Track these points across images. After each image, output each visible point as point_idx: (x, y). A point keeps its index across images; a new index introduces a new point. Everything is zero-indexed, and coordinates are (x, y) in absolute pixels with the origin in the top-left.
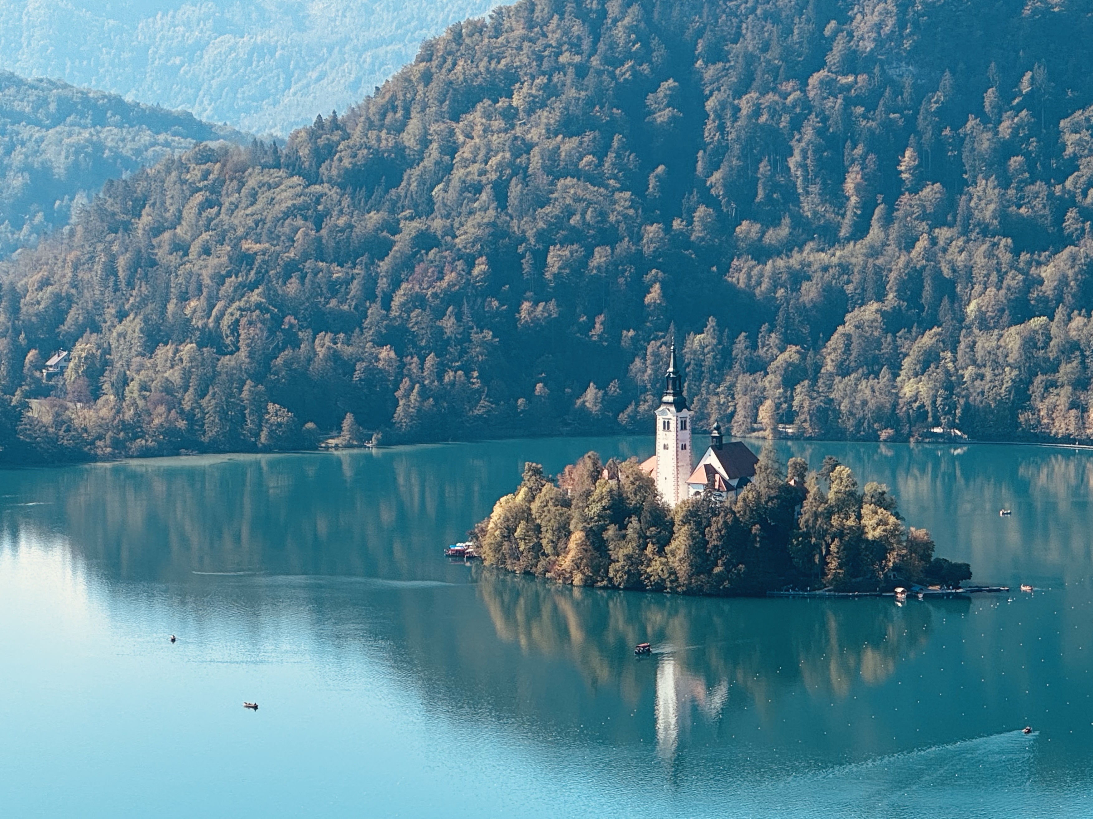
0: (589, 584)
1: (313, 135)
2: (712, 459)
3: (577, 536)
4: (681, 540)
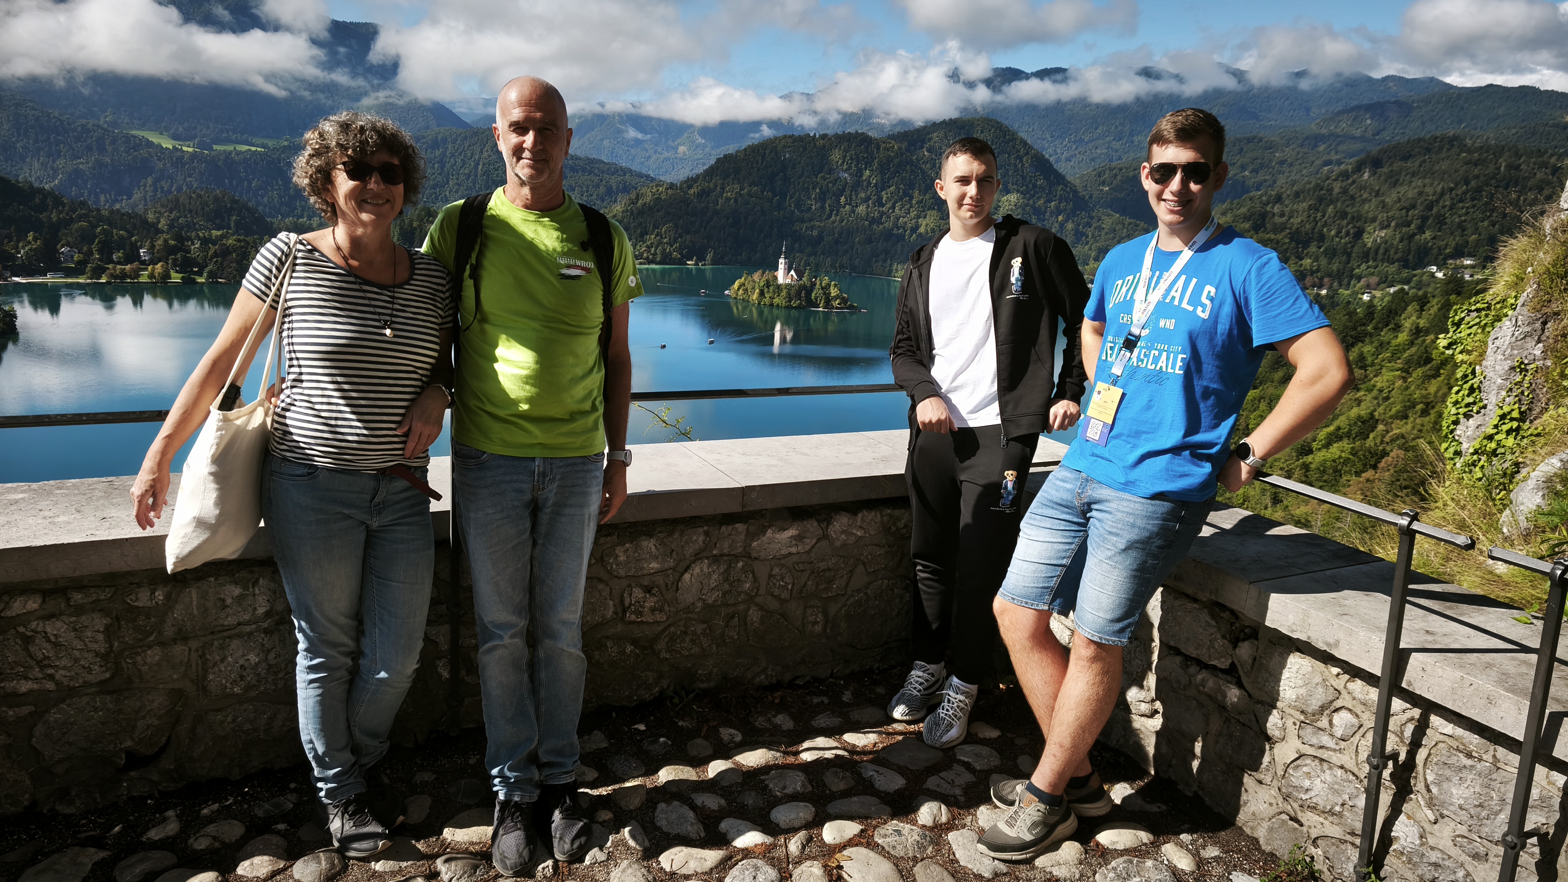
2: (792, 272)
4: (784, 293)
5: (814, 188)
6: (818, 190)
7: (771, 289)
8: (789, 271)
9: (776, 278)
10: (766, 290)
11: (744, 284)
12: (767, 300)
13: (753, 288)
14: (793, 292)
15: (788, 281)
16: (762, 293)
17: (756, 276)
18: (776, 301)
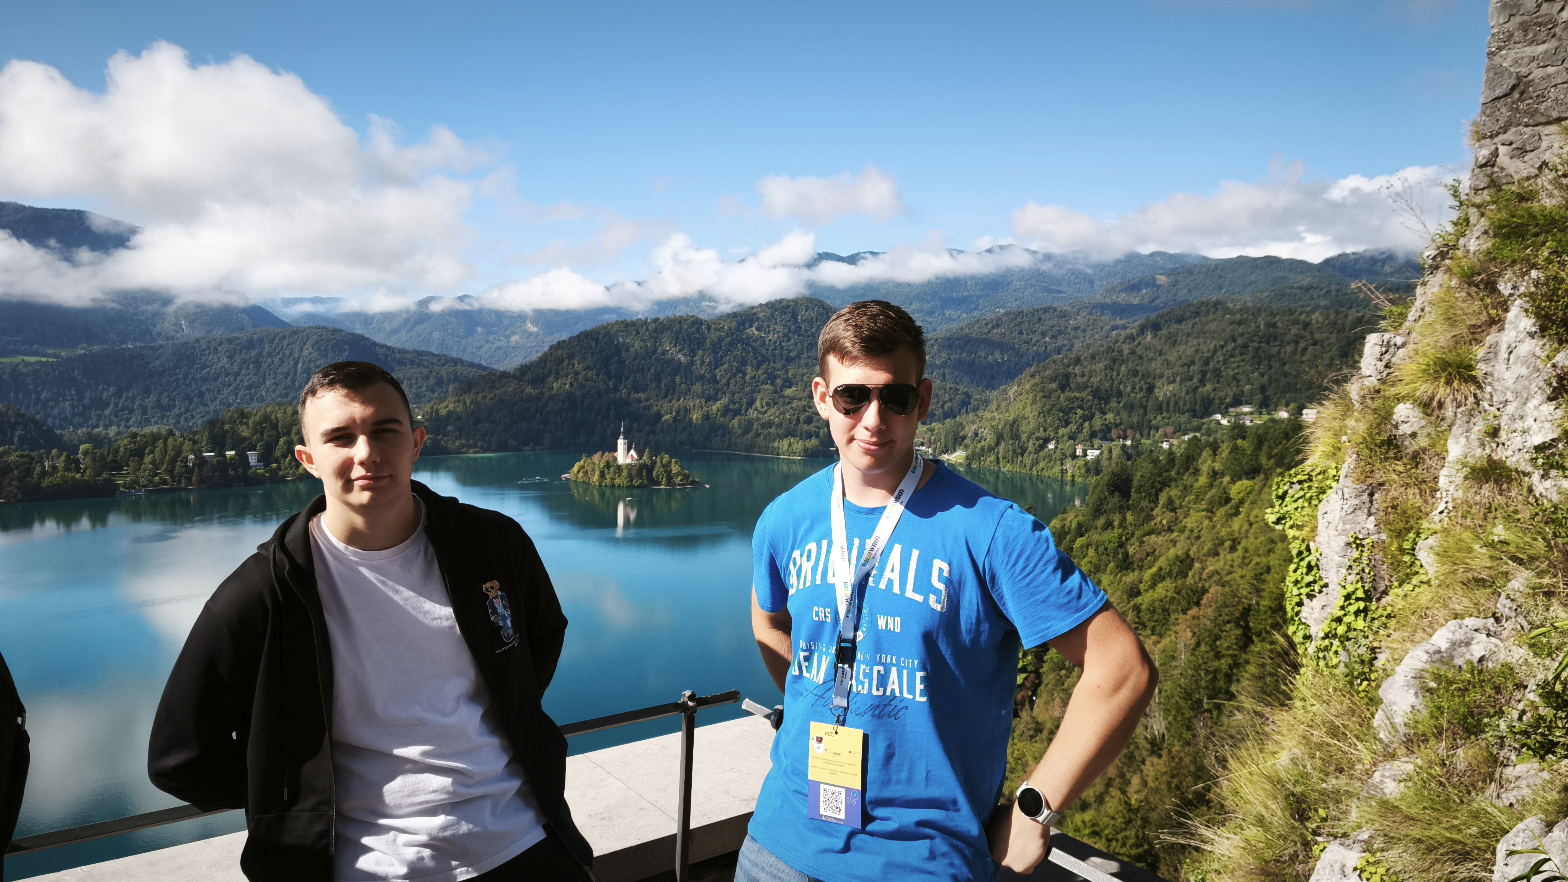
0: (600, 485)
1: (520, 369)
2: (632, 452)
3: (597, 473)
4: (625, 473)
5: (649, 369)
6: (652, 371)
7: (612, 469)
8: (629, 451)
9: (615, 459)
10: (606, 471)
11: (583, 467)
12: (608, 481)
13: (593, 470)
14: (633, 472)
15: (629, 461)
16: (602, 475)
17: (596, 457)
18: (618, 481)
